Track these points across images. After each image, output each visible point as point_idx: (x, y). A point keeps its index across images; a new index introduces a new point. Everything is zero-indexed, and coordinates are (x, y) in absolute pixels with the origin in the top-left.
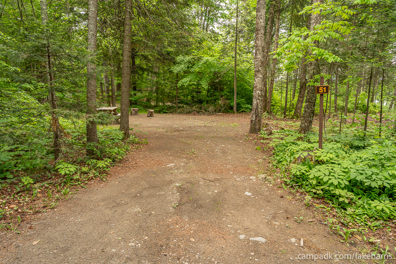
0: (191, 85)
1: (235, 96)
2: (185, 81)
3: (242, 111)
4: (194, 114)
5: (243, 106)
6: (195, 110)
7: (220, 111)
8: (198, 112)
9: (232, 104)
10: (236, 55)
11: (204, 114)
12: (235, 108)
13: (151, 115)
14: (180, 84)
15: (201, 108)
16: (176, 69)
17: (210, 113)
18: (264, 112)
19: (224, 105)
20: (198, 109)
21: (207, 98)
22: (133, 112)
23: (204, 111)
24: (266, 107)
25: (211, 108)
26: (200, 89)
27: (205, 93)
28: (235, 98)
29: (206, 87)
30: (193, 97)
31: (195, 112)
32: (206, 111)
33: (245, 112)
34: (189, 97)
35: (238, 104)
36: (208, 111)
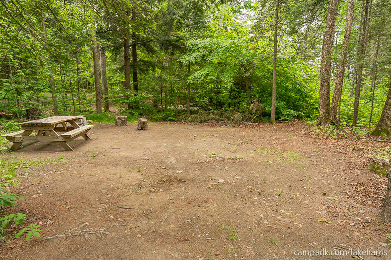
0: (208, 83)
1: (274, 97)
2: (199, 74)
3: (283, 120)
4: (212, 125)
5: (284, 112)
6: (212, 118)
7: (249, 119)
8: (218, 121)
9: (268, 109)
10: (276, 38)
11: (226, 124)
12: (273, 116)
13: (143, 127)
14: (190, 80)
15: (221, 115)
16: (186, 59)
17: (235, 124)
18: (326, 123)
19: (257, 110)
20: (217, 117)
21: (230, 101)
22: (119, 121)
23: (226, 120)
24: (329, 115)
25: (237, 116)
26: (220, 89)
27: (226, 93)
28: (274, 101)
29: (230, 85)
30: (211, 98)
31: (213, 121)
32: (229, 119)
33: (287, 120)
34: (206, 99)
35: (277, 109)
36: (233, 120)
